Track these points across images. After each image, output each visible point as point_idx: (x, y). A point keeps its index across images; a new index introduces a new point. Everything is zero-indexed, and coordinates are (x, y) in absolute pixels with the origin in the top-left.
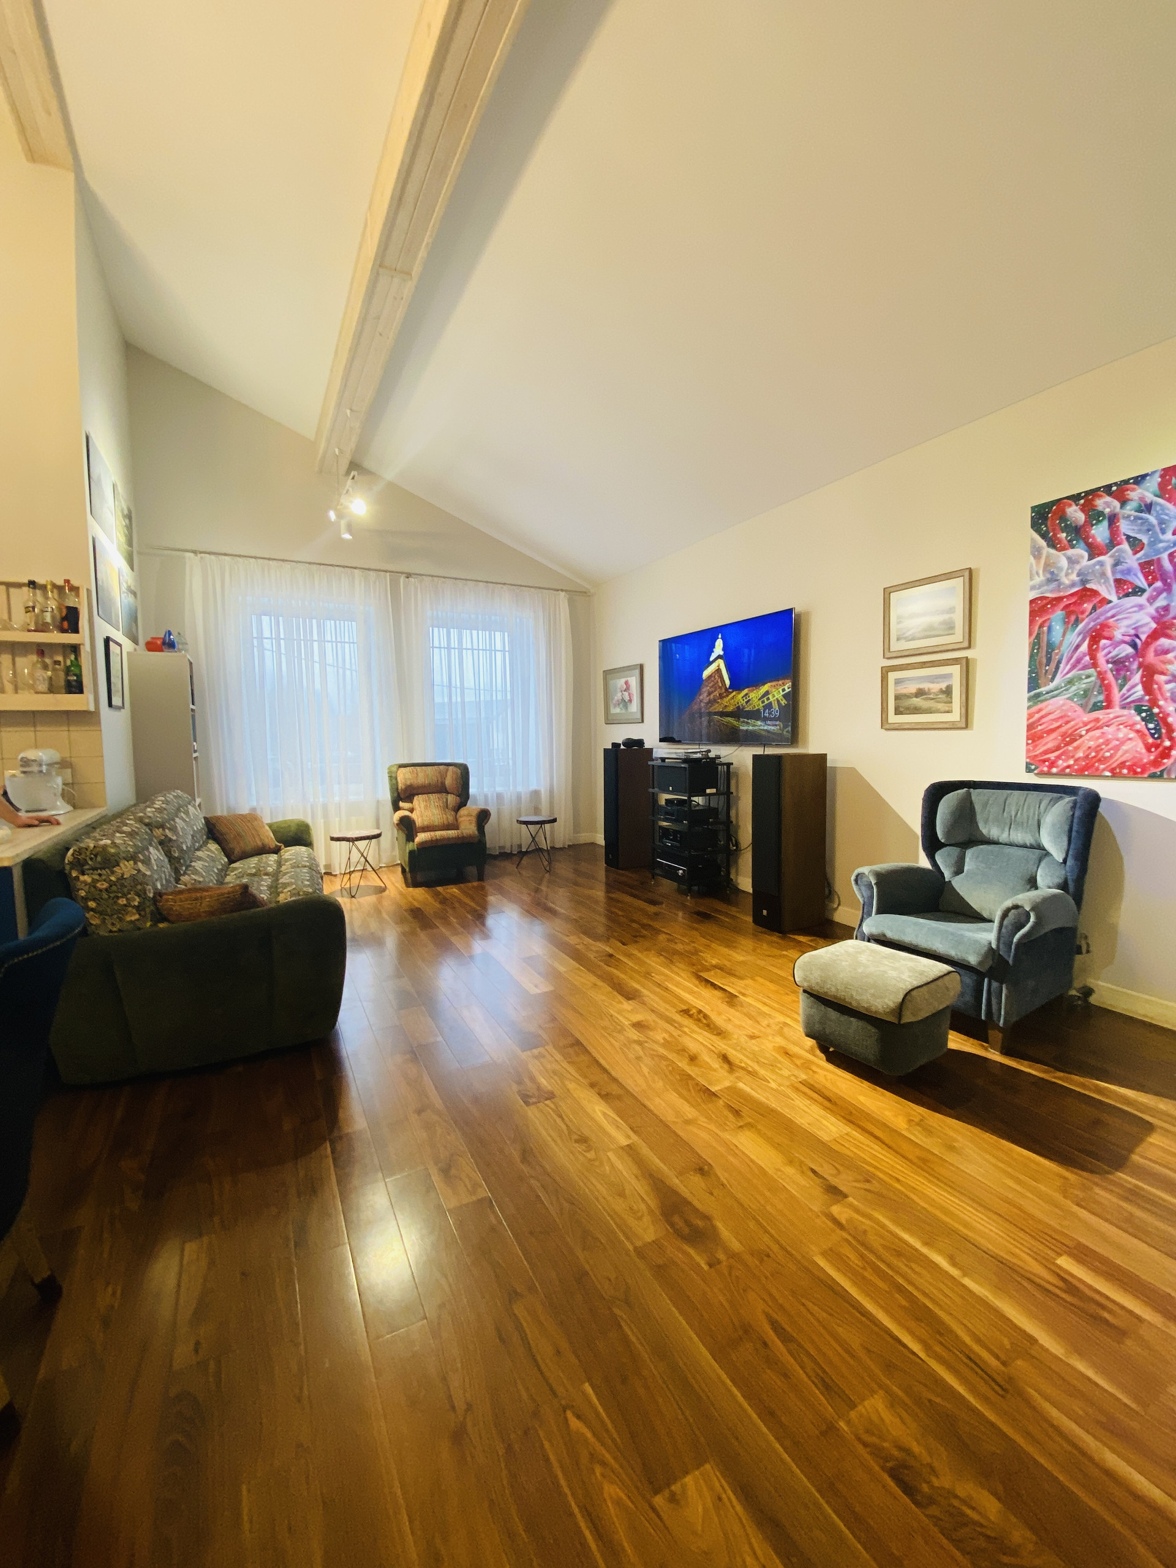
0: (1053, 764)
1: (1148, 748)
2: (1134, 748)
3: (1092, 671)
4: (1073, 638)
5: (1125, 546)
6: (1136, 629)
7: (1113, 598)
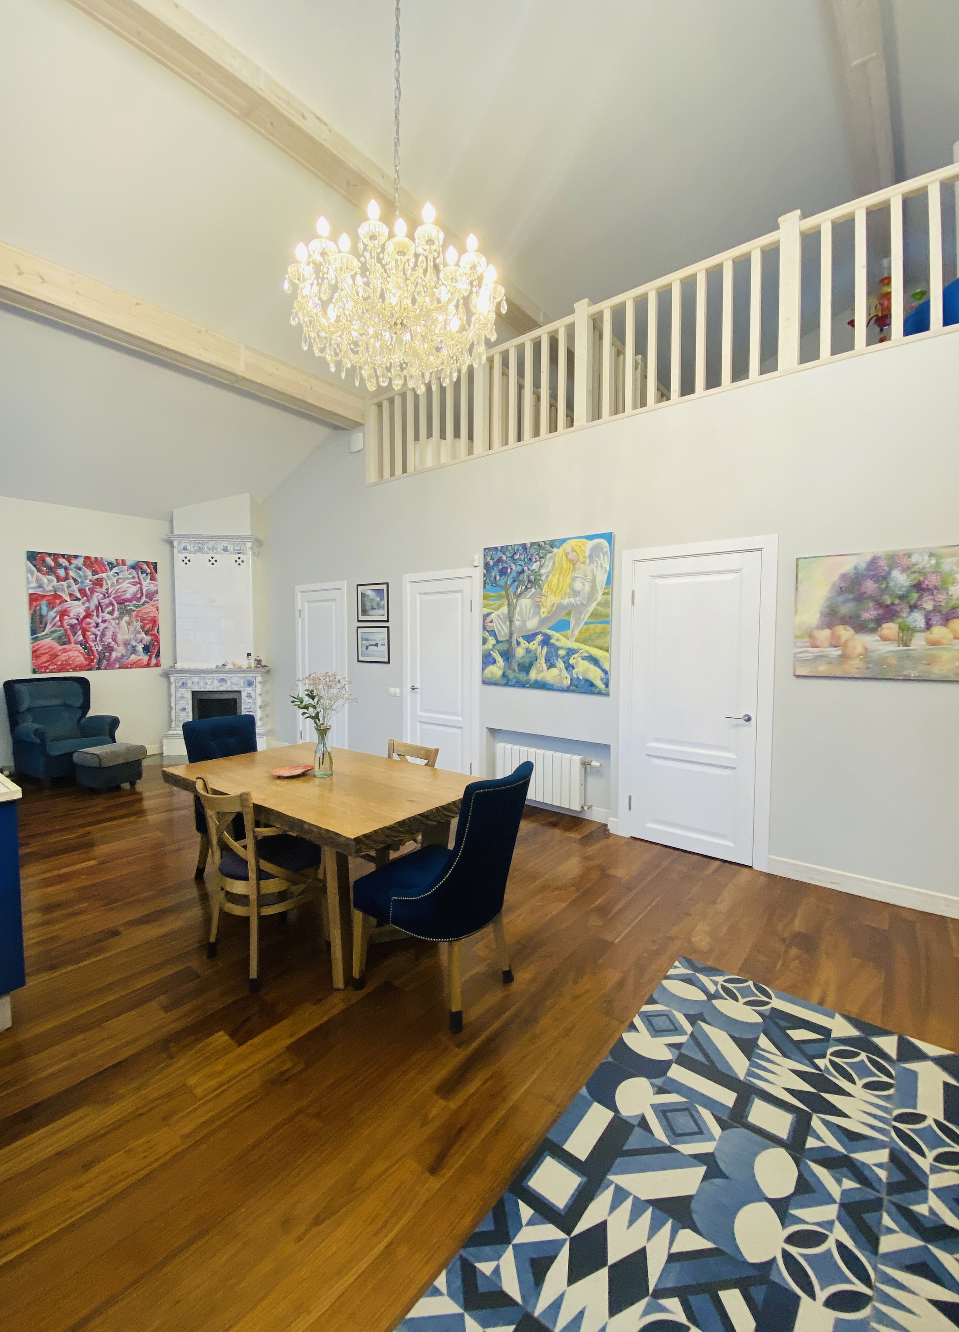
0: (47, 668)
1: (86, 659)
2: (81, 660)
3: (61, 628)
4: (52, 614)
5: (72, 581)
6: (78, 613)
7: (68, 599)
